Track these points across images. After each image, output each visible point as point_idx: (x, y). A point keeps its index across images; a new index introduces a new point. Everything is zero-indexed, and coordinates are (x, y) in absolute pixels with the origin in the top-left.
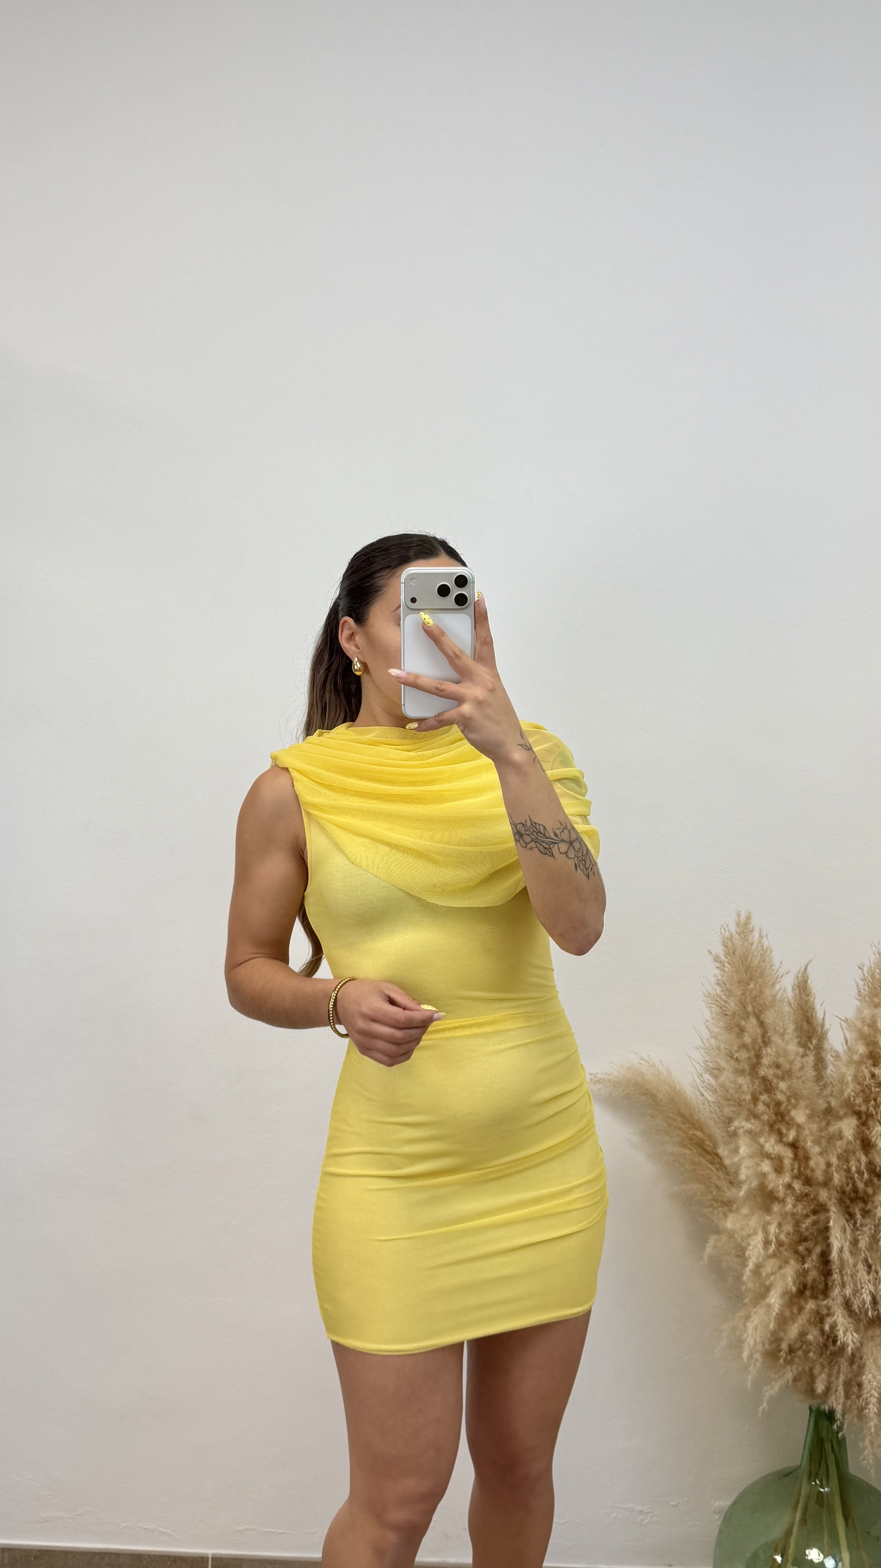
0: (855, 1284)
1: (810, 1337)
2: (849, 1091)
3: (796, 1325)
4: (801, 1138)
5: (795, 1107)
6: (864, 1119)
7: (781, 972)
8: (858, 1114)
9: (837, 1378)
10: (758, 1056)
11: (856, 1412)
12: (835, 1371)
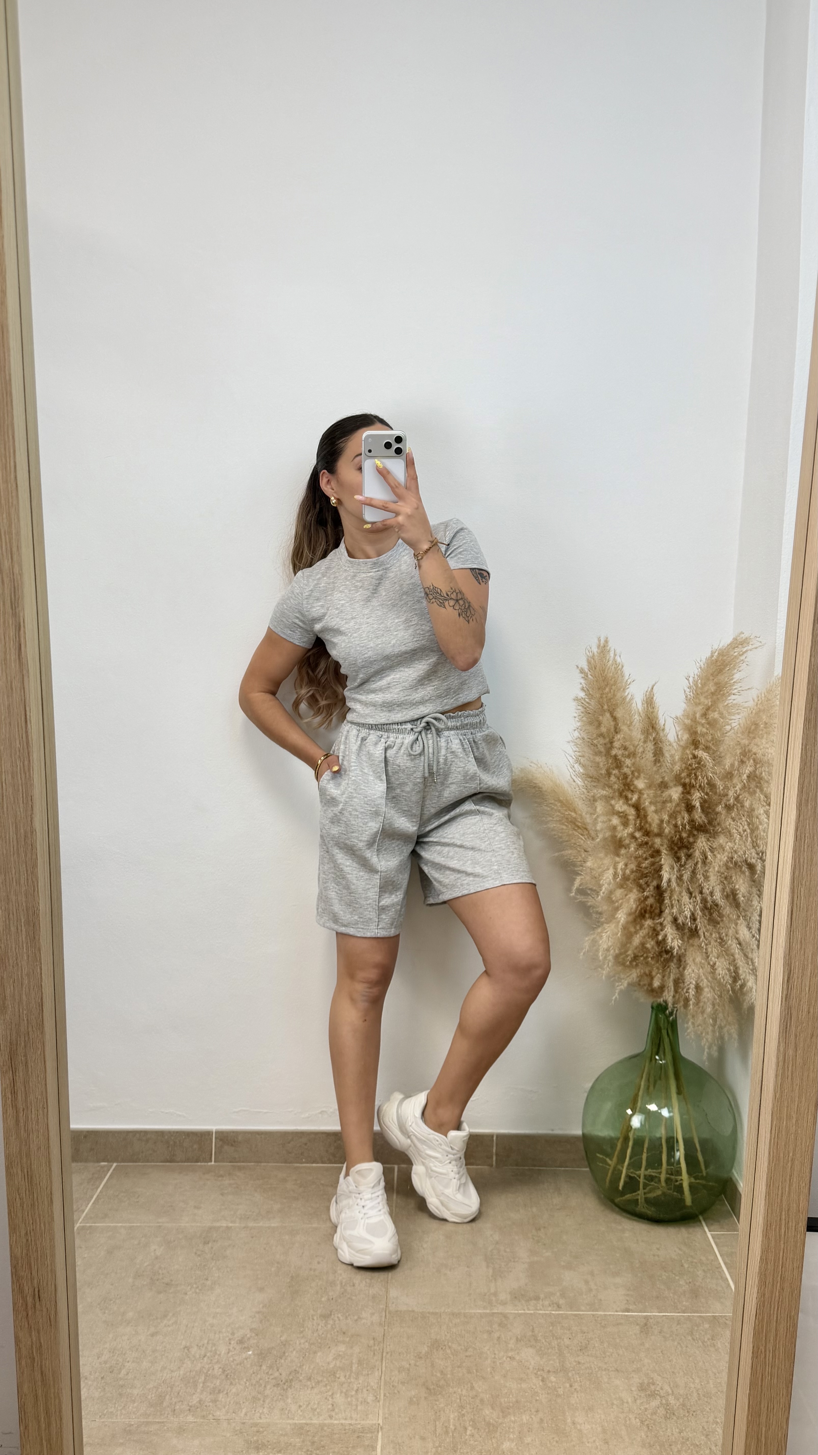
0: (680, 906)
1: (648, 946)
2: (677, 768)
3: (638, 936)
4: (642, 801)
5: (638, 778)
6: (687, 789)
7: (629, 681)
8: (684, 785)
9: (669, 977)
10: (611, 743)
11: (682, 1003)
12: (667, 973)
